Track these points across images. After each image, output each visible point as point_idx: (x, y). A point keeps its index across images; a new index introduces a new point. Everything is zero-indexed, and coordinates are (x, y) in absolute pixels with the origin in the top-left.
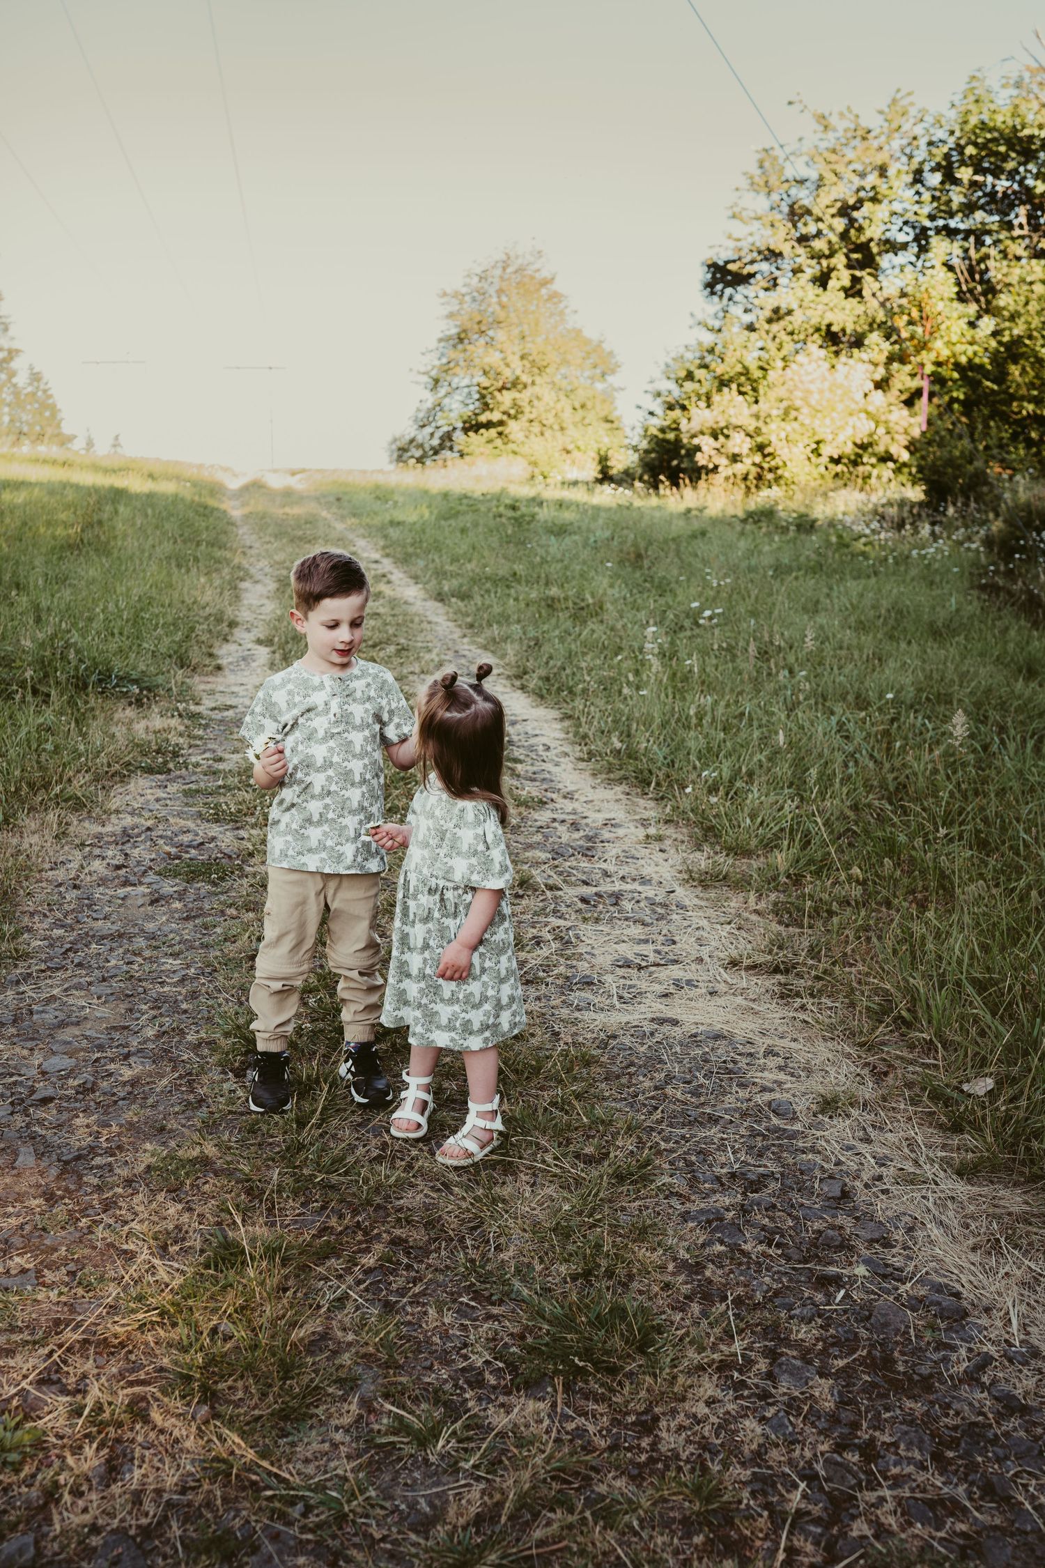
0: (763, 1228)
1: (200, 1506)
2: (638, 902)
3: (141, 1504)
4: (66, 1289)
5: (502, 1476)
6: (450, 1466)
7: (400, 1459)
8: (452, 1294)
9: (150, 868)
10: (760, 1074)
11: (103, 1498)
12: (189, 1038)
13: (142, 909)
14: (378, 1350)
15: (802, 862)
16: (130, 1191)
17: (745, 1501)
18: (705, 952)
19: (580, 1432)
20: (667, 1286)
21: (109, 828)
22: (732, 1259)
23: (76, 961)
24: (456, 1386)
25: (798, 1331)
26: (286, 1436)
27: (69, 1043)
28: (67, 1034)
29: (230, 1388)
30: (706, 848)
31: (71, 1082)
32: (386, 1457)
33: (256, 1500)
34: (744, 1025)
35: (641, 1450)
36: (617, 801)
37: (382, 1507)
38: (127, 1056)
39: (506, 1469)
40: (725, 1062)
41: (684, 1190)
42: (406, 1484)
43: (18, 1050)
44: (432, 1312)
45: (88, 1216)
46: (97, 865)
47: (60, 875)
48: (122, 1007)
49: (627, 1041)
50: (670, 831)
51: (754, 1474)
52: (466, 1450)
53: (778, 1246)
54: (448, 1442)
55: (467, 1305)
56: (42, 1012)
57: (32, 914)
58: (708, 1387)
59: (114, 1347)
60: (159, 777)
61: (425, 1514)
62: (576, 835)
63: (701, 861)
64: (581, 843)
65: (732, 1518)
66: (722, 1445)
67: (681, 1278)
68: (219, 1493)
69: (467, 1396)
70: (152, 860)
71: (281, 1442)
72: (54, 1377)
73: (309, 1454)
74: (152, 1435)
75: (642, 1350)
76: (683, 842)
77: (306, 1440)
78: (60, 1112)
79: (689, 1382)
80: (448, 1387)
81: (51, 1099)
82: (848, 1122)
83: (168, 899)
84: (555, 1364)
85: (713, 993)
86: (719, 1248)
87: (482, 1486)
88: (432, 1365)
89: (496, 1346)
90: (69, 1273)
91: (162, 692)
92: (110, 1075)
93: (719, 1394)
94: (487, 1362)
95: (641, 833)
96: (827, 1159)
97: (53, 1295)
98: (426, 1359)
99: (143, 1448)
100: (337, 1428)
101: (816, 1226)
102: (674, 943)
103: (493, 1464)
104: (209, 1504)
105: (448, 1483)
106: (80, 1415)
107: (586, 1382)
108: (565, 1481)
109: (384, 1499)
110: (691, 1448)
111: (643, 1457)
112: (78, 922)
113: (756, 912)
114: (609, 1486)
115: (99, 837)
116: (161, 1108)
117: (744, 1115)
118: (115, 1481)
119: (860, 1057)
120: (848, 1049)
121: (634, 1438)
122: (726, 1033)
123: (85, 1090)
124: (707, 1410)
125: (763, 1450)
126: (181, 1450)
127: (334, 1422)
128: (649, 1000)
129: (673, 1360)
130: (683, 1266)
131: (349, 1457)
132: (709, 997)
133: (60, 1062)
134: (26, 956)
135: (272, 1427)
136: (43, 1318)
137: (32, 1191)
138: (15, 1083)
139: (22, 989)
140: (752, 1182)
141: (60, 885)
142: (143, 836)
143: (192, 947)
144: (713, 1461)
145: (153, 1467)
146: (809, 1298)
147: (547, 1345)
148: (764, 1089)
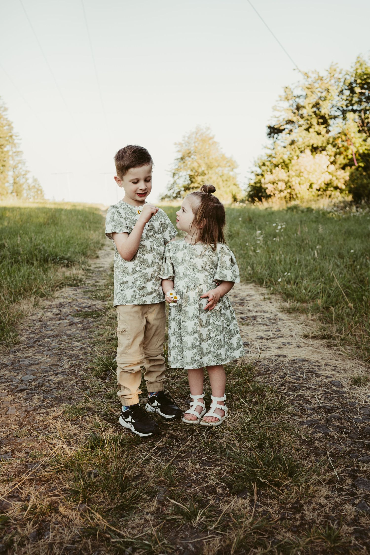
0: (338, 426)
1: (81, 549)
2: (263, 319)
3: (52, 549)
4: (24, 459)
5: (229, 533)
6: (204, 529)
7: (178, 526)
8: (199, 456)
9: (70, 314)
10: (325, 372)
11: (34, 547)
12: (83, 367)
13: (66, 327)
14: (166, 479)
15: (328, 302)
16: (55, 421)
17: (353, 542)
18: (293, 333)
19: (265, 512)
20: (298, 450)
21: (54, 303)
22: (326, 438)
23: (39, 344)
24: (203, 494)
25: (363, 467)
26: (123, 517)
27: (33, 370)
28: (33, 368)
29: (97, 497)
30: (288, 300)
31: (33, 383)
32: (172, 526)
33: (108, 546)
34: (314, 356)
35: (297, 520)
36: (251, 289)
37: (171, 548)
38: (57, 374)
39: (231, 529)
40: (308, 368)
41: (299, 413)
42: (182, 537)
43: (12, 374)
44: (190, 463)
45: (36, 431)
46: (49, 314)
47: (34, 317)
48: (56, 359)
49: (266, 363)
50: (273, 296)
51: (355, 529)
52: (210, 521)
53: (346, 433)
54: (202, 518)
55: (206, 461)
56: (24, 361)
57: (22, 330)
58: (325, 491)
59: (44, 481)
60: (74, 287)
61: (192, 551)
62: (237, 299)
63: (287, 305)
64: (239, 301)
65: (348, 550)
66: (336, 516)
67: (304, 447)
68: (90, 544)
69: (209, 498)
70: (70, 312)
71: (121, 520)
72: (16, 495)
73: (134, 525)
74: (60, 518)
75: (291, 475)
76: (279, 300)
77: (133, 519)
78: (28, 394)
79: (315, 489)
80: (199, 494)
81: (24, 390)
82: (366, 387)
83: (76, 324)
84: (250, 483)
85: (299, 346)
86: (319, 435)
87: (219, 537)
88: (191, 485)
89: (221, 477)
90: (26, 453)
91: (76, 263)
92: (50, 380)
93: (330, 494)
94: (217, 484)
95: (262, 297)
96: (360, 401)
97: (18, 461)
98: (189, 483)
99: (55, 524)
100: (147, 513)
101: (362, 425)
102: (280, 331)
103: (225, 527)
104: (86, 549)
105: (203, 537)
106: (26, 510)
107: (265, 490)
108: (261, 534)
109: (171, 544)
110: (321, 519)
111: (298, 523)
112: (40, 332)
113: (312, 320)
114: (283, 536)
115: (50, 306)
116: (70, 391)
117: (320, 386)
118: (40, 539)
119: (366, 365)
120: (360, 362)
121: (292, 514)
122: (307, 359)
123: (38, 386)
124: (326, 501)
125: (357, 518)
126: (73, 525)
127: (146, 511)
128: (273, 349)
129: (306, 479)
130: (304, 442)
131: (154, 526)
132: (297, 348)
133: (30, 377)
134: (19, 343)
135: (116, 513)
136: (13, 471)
137: (13, 423)
138: (10, 385)
139: (16, 354)
140: (329, 410)
141: (34, 321)
142: (67, 305)
143: (85, 338)
144: (333, 524)
145: (59, 532)
146: (365, 453)
147: (245, 475)
148: (327, 377)
